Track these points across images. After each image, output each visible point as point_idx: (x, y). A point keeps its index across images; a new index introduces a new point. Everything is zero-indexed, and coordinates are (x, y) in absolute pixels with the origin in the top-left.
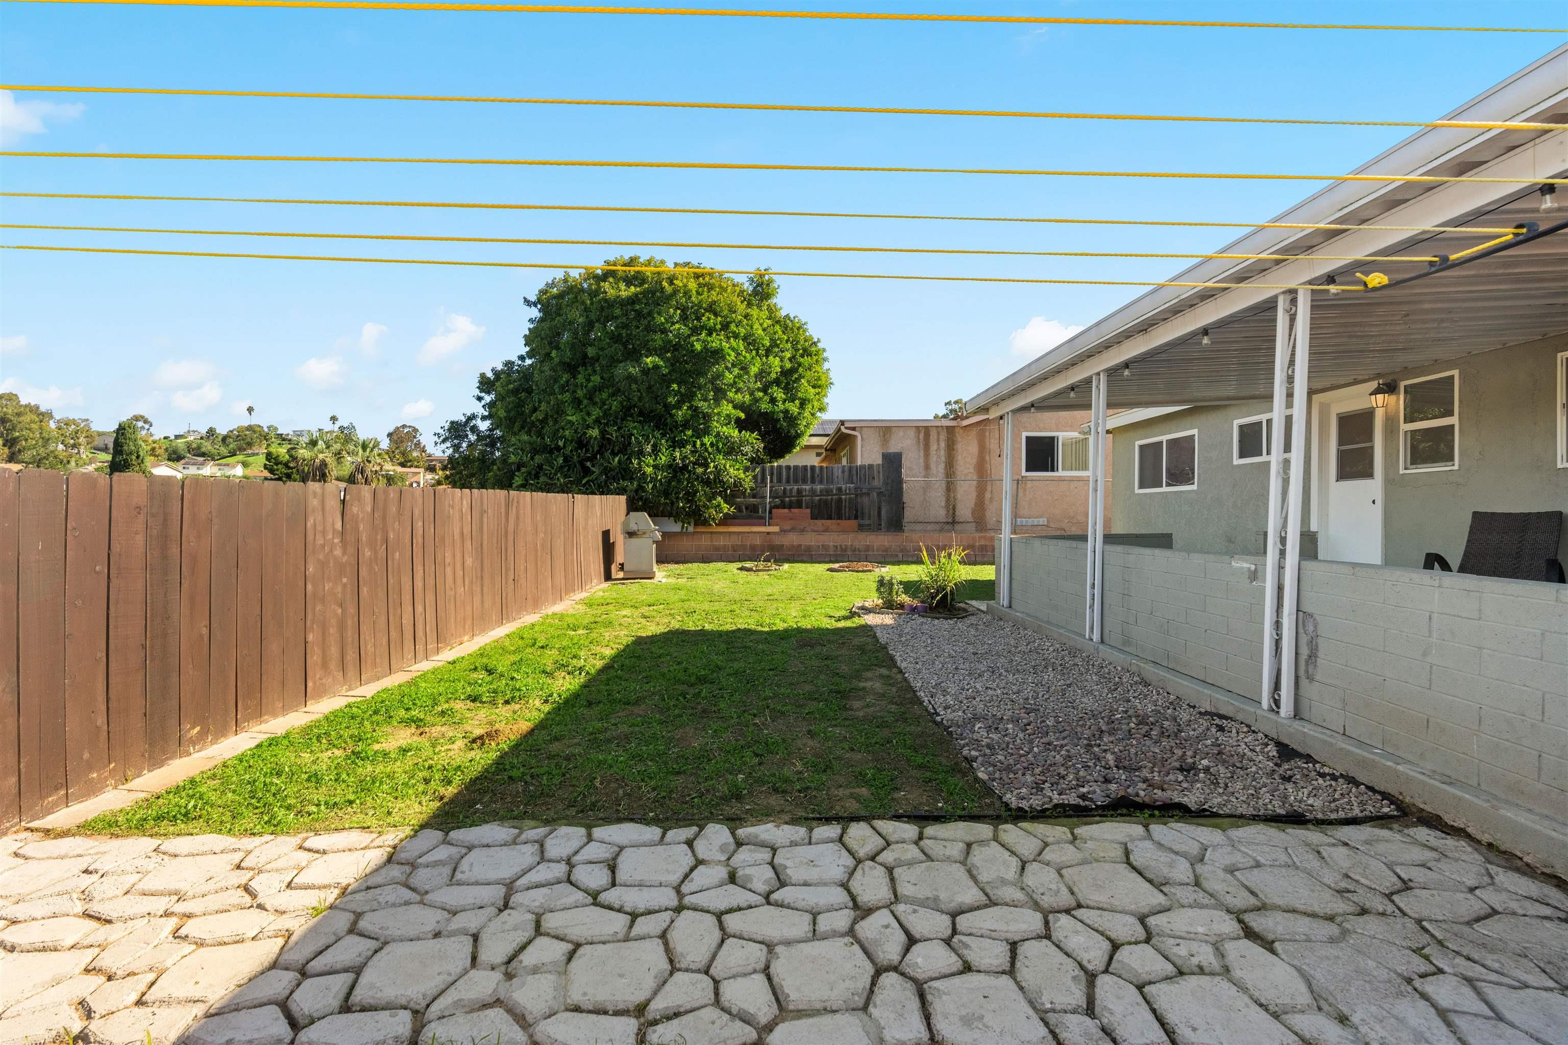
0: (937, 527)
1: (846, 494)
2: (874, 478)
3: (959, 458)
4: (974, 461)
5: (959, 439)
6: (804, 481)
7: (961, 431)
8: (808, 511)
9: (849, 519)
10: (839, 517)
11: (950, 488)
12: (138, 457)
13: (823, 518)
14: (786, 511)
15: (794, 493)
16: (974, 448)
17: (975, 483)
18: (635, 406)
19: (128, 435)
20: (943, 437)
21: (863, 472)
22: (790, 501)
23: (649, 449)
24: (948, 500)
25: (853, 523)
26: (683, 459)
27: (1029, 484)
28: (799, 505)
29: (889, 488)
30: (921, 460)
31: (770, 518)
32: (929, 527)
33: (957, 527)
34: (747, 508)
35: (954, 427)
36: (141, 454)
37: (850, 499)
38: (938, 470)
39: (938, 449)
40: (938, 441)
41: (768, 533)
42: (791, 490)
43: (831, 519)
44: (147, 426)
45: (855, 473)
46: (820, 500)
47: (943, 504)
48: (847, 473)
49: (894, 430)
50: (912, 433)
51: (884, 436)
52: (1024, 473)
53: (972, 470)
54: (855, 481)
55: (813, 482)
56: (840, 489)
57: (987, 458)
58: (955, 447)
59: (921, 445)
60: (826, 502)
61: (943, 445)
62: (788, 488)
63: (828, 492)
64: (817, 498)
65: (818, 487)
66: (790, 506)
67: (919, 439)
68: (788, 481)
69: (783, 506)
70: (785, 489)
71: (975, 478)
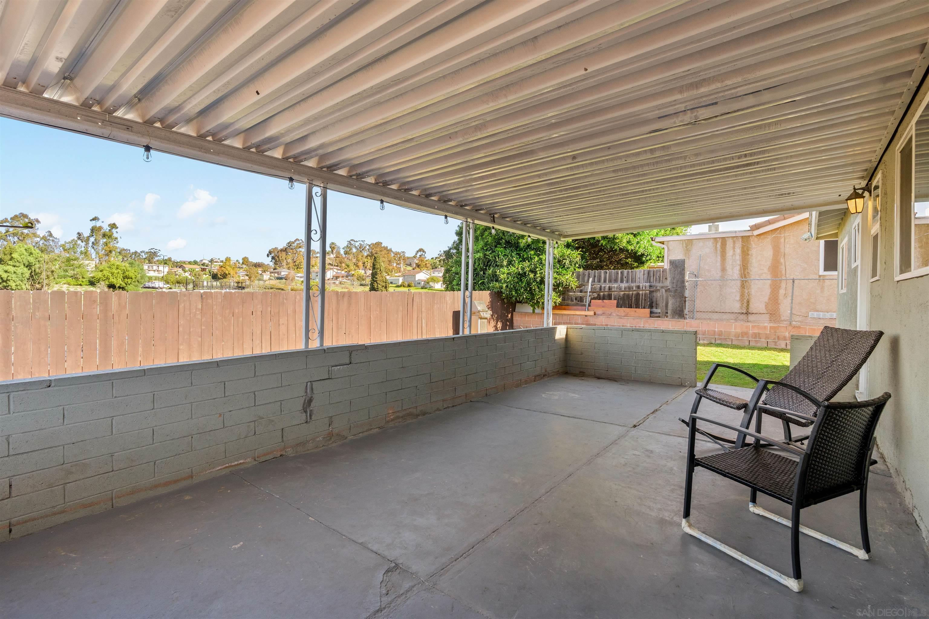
0: (732, 316)
1: (643, 290)
2: (666, 279)
3: (754, 261)
4: (769, 263)
5: (754, 246)
6: (616, 281)
7: (756, 239)
8: (616, 301)
9: (644, 308)
10: (637, 306)
11: (744, 284)
12: (380, 270)
13: (625, 307)
14: (600, 301)
15: (607, 289)
16: (769, 253)
17: (769, 282)
18: (502, 238)
19: (377, 261)
20: (739, 244)
21: (658, 274)
22: (604, 295)
23: (505, 263)
24: (742, 295)
25: (647, 311)
26: (523, 269)
27: (827, 283)
28: (609, 297)
29: (674, 286)
30: (719, 264)
31: (589, 305)
32: (725, 316)
33: (751, 318)
34: (576, 299)
35: (749, 236)
36: (381, 269)
37: (645, 294)
38: (734, 272)
39: (734, 254)
40: (734, 248)
41: (586, 316)
42: (605, 287)
43: (631, 308)
44: (424, 254)
45: (652, 275)
46: (624, 294)
47: (738, 298)
48: (646, 275)
49: (694, 242)
50: (710, 244)
51: (686, 247)
52: (822, 272)
53: (766, 270)
54: (652, 281)
55: (622, 281)
56: (638, 287)
57: (782, 260)
58: (750, 252)
59: (719, 252)
60: (628, 295)
61: (738, 251)
62: (603, 286)
63: (630, 288)
64: (623, 293)
65: (623, 285)
66: (604, 298)
67: (716, 247)
68: (605, 281)
69: (599, 298)
70: (601, 287)
71: (769, 277)
